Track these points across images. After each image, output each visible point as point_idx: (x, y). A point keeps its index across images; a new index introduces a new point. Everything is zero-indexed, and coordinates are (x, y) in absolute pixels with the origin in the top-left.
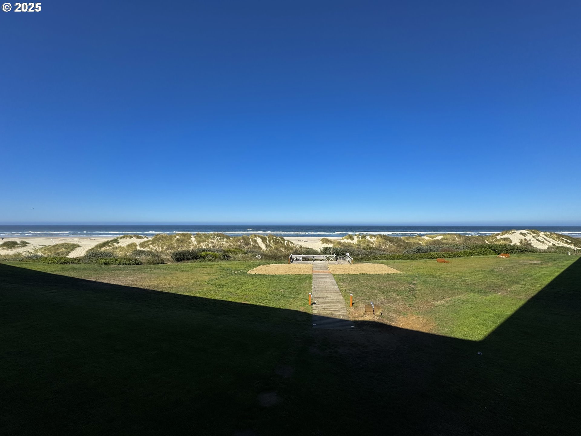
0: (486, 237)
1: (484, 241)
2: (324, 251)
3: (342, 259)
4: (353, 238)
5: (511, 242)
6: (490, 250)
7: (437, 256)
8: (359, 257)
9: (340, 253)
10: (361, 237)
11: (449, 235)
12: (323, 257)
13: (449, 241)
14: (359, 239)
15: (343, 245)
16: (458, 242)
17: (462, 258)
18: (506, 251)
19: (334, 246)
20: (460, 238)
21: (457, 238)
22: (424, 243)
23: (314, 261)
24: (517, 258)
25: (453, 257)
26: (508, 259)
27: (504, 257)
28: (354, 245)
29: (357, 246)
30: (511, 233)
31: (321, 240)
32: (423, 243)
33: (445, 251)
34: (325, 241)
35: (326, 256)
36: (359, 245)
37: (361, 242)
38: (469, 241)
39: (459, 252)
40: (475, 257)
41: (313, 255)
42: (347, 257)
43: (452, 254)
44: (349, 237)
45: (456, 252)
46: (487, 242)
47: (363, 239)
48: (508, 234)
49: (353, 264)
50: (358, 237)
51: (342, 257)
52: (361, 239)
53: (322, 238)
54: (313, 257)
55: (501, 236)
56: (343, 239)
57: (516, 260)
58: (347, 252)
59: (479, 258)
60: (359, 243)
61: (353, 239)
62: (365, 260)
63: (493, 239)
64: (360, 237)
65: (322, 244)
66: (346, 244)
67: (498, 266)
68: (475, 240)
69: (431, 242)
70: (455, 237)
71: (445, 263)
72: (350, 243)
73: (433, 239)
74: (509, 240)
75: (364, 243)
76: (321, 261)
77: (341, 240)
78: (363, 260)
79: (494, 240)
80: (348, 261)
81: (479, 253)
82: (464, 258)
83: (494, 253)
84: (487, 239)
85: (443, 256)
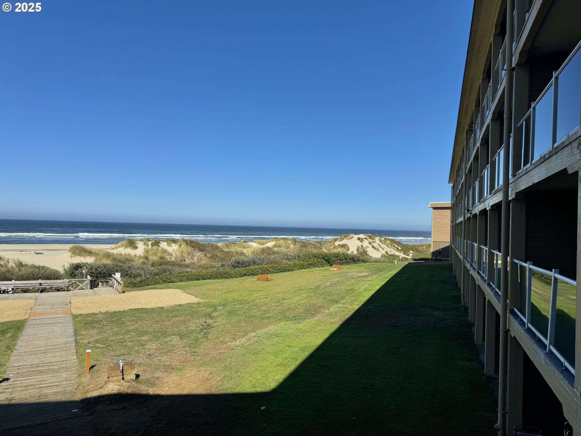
0: (325, 243)
1: (321, 249)
2: (71, 272)
3: (106, 285)
4: (137, 245)
5: (348, 250)
6: (323, 260)
7: (261, 272)
8: (139, 279)
9: (104, 273)
10: (152, 244)
11: (283, 240)
12: (64, 282)
13: (282, 249)
14: (148, 246)
15: (114, 259)
16: (292, 250)
17: (291, 272)
18: (339, 261)
19: (96, 261)
20: (296, 245)
21: (291, 245)
22: (250, 252)
23: (42, 292)
24: (348, 270)
25: (280, 272)
26: (339, 271)
27: (335, 269)
28: (136, 258)
29: (141, 260)
30: (349, 238)
31: (70, 250)
32: (248, 253)
33: (271, 264)
34: (77, 252)
35: (69, 282)
36: (146, 258)
37: (151, 253)
38: (305, 249)
39: (287, 264)
40: (307, 270)
41: (40, 281)
42: (114, 280)
43: (279, 268)
44: (128, 245)
45: (285, 265)
46: (324, 250)
47: (155, 248)
48: (346, 240)
49: (124, 292)
50: (145, 244)
51: (105, 281)
52: (150, 246)
53: (71, 245)
54: (41, 284)
55: (339, 241)
56: (116, 248)
57: (346, 272)
58: (117, 271)
59: (310, 271)
60: (146, 254)
61: (136, 248)
62: (148, 285)
63: (331, 245)
64: (150, 243)
65: (71, 257)
66: (120, 257)
67: (325, 282)
68: (311, 248)
69: (259, 251)
70: (289, 243)
71: (267, 281)
72: (130, 254)
73: (262, 246)
74: (347, 247)
75: (156, 254)
76: (58, 290)
77: (113, 249)
78: (145, 285)
79: (331, 247)
80: (115, 287)
81: (310, 264)
82: (292, 272)
83: (327, 264)
84: (325, 245)
85: (268, 270)
